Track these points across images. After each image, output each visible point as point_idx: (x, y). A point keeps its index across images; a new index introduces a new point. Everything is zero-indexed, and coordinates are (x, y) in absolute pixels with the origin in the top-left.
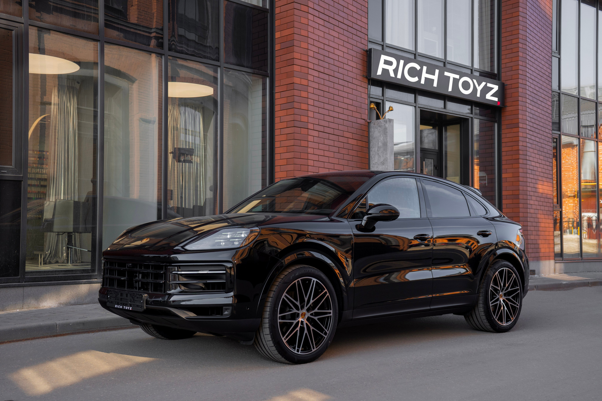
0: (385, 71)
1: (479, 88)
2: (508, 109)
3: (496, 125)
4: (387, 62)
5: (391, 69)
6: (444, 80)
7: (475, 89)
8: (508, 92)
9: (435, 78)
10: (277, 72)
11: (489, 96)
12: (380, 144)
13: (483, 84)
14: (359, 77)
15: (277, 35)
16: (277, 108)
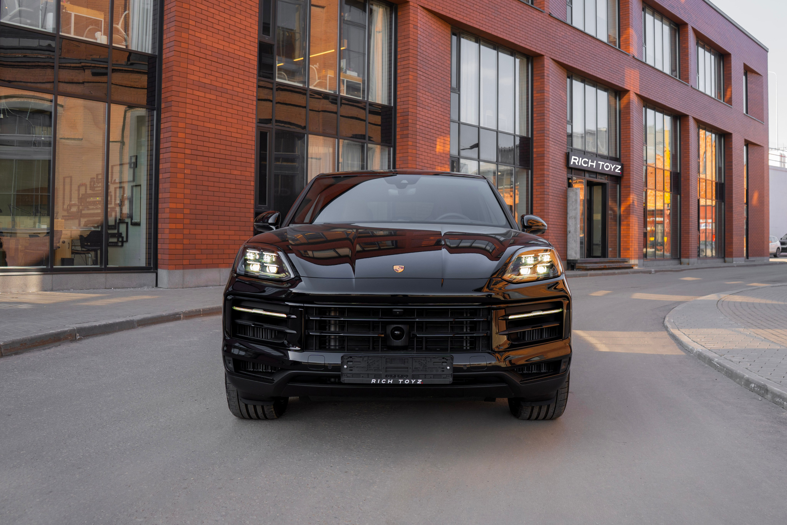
0: (574, 163)
1: (613, 168)
2: (625, 177)
3: (618, 186)
4: (575, 159)
5: (576, 161)
6: (598, 165)
7: (611, 168)
8: (625, 168)
9: (594, 164)
10: (534, 167)
11: (617, 171)
12: (573, 200)
13: (615, 165)
14: (564, 167)
15: (535, 150)
16: (534, 185)
